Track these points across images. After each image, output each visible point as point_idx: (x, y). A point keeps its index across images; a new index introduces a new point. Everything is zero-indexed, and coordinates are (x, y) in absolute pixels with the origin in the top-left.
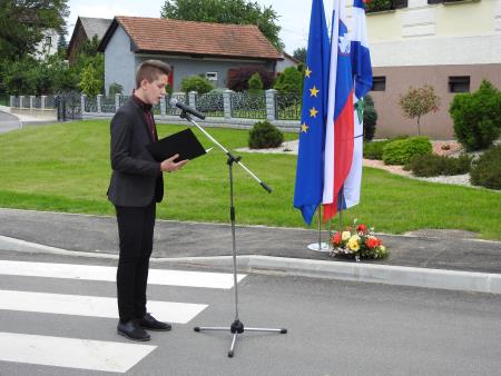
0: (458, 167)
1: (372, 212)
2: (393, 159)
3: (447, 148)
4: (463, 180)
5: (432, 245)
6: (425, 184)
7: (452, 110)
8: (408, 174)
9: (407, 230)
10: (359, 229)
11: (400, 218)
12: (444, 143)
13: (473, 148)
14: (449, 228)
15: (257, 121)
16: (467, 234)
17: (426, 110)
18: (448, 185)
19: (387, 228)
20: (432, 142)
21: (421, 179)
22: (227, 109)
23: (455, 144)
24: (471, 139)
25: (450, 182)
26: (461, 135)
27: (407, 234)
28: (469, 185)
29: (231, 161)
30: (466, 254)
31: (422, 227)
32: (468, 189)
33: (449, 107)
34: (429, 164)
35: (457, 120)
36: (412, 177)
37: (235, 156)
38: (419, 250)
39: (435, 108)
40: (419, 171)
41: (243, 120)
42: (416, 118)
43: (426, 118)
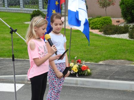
0: (123, 30)
1: (84, 52)
2: (94, 27)
3: (118, 22)
4: (126, 36)
5: (112, 68)
6: (109, 38)
7: (121, 5)
8: (101, 34)
9: (101, 61)
10: (78, 62)
11: (97, 55)
12: (117, 19)
13: (130, 22)
14: (119, 59)
15: (34, 9)
16: (128, 62)
17: (109, 5)
18: (119, 39)
19: (91, 60)
20: (112, 19)
21: (107, 36)
22: (21, 4)
23: (122, 20)
24: (129, 18)
25: (120, 37)
26: (125, 16)
27: (101, 63)
28: (128, 39)
29: (12, 31)
30: (127, 72)
31: (107, 59)
32: (127, 40)
33: (119, 3)
34: (111, 29)
35: (123, 9)
36: (103, 35)
37: (14, 29)
38: (106, 71)
39: (113, 4)
40: (106, 32)
41: (29, 9)
42: (105, 8)
43: (109, 8)
